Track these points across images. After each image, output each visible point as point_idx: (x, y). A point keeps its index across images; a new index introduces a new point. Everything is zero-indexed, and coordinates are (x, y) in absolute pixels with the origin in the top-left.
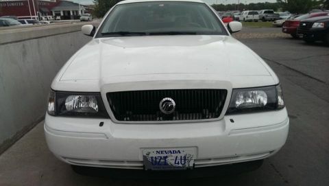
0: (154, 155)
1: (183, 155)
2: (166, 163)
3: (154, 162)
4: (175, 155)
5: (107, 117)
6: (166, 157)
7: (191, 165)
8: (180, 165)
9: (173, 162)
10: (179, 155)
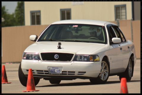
0: (51, 69)
1: (59, 69)
2: (54, 72)
3: (52, 71)
4: (57, 69)
5: (40, 59)
6: (54, 70)
7: (61, 72)
8: (58, 73)
9: (56, 71)
10: (58, 69)
